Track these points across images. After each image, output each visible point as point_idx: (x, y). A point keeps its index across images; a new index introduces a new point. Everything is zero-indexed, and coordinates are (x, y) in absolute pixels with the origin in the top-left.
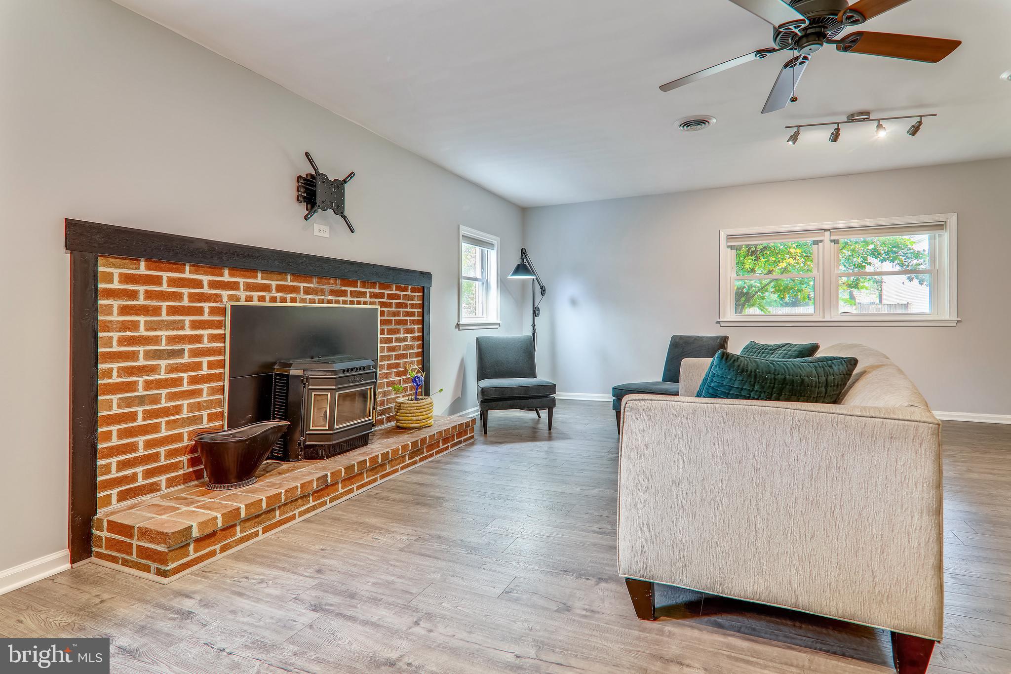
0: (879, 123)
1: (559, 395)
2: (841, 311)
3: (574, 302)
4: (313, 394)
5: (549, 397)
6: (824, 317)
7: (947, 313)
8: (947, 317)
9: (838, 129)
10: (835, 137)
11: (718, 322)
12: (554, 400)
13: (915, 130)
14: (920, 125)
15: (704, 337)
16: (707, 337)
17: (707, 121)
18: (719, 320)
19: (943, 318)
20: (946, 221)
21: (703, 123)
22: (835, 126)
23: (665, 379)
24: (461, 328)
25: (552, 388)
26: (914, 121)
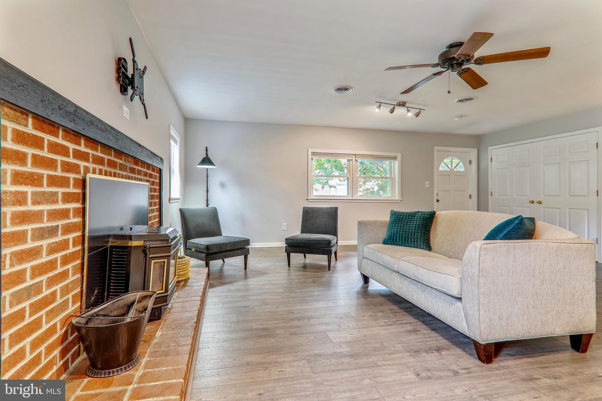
0: (408, 109)
1: (253, 245)
2: (359, 195)
3: (222, 185)
4: (153, 261)
5: (245, 248)
6: (353, 197)
7: (397, 197)
8: (397, 198)
9: (394, 108)
10: (392, 111)
11: (307, 199)
12: (248, 249)
13: (417, 115)
14: (420, 113)
15: (323, 208)
16: (325, 208)
17: (349, 89)
18: (308, 198)
19: (395, 199)
20: (396, 156)
21: (347, 89)
22: (393, 106)
23: (302, 232)
24: (171, 202)
25: (247, 242)
26: (418, 111)
